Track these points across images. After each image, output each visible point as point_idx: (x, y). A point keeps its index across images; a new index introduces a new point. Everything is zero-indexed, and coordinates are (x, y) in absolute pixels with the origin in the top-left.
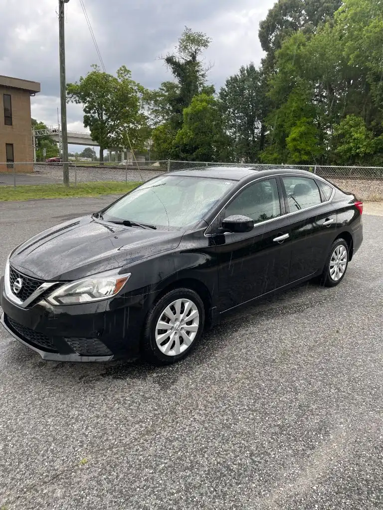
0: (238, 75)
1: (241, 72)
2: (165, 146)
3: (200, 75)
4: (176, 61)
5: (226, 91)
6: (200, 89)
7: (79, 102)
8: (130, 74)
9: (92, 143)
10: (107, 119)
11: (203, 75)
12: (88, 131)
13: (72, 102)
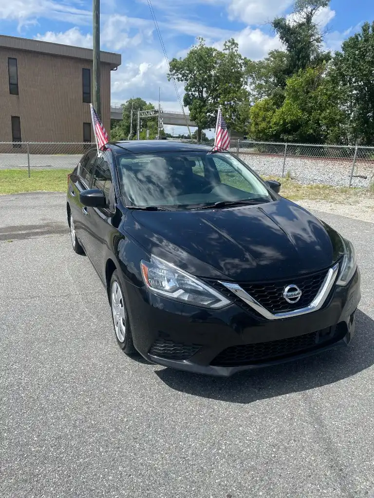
0: (359, 35)
1: (364, 30)
2: (263, 125)
3: (314, 40)
4: (285, 23)
5: (342, 56)
6: (312, 57)
7: (182, 81)
8: (238, 47)
9: (189, 122)
10: (208, 97)
11: (318, 40)
12: (187, 111)
13: (174, 79)
